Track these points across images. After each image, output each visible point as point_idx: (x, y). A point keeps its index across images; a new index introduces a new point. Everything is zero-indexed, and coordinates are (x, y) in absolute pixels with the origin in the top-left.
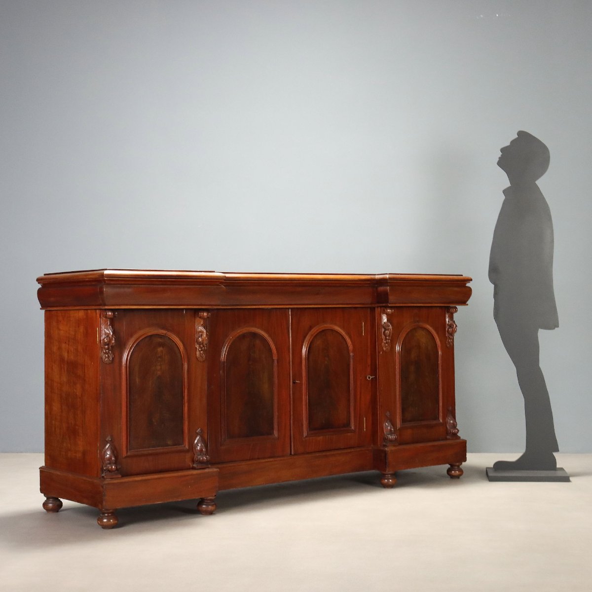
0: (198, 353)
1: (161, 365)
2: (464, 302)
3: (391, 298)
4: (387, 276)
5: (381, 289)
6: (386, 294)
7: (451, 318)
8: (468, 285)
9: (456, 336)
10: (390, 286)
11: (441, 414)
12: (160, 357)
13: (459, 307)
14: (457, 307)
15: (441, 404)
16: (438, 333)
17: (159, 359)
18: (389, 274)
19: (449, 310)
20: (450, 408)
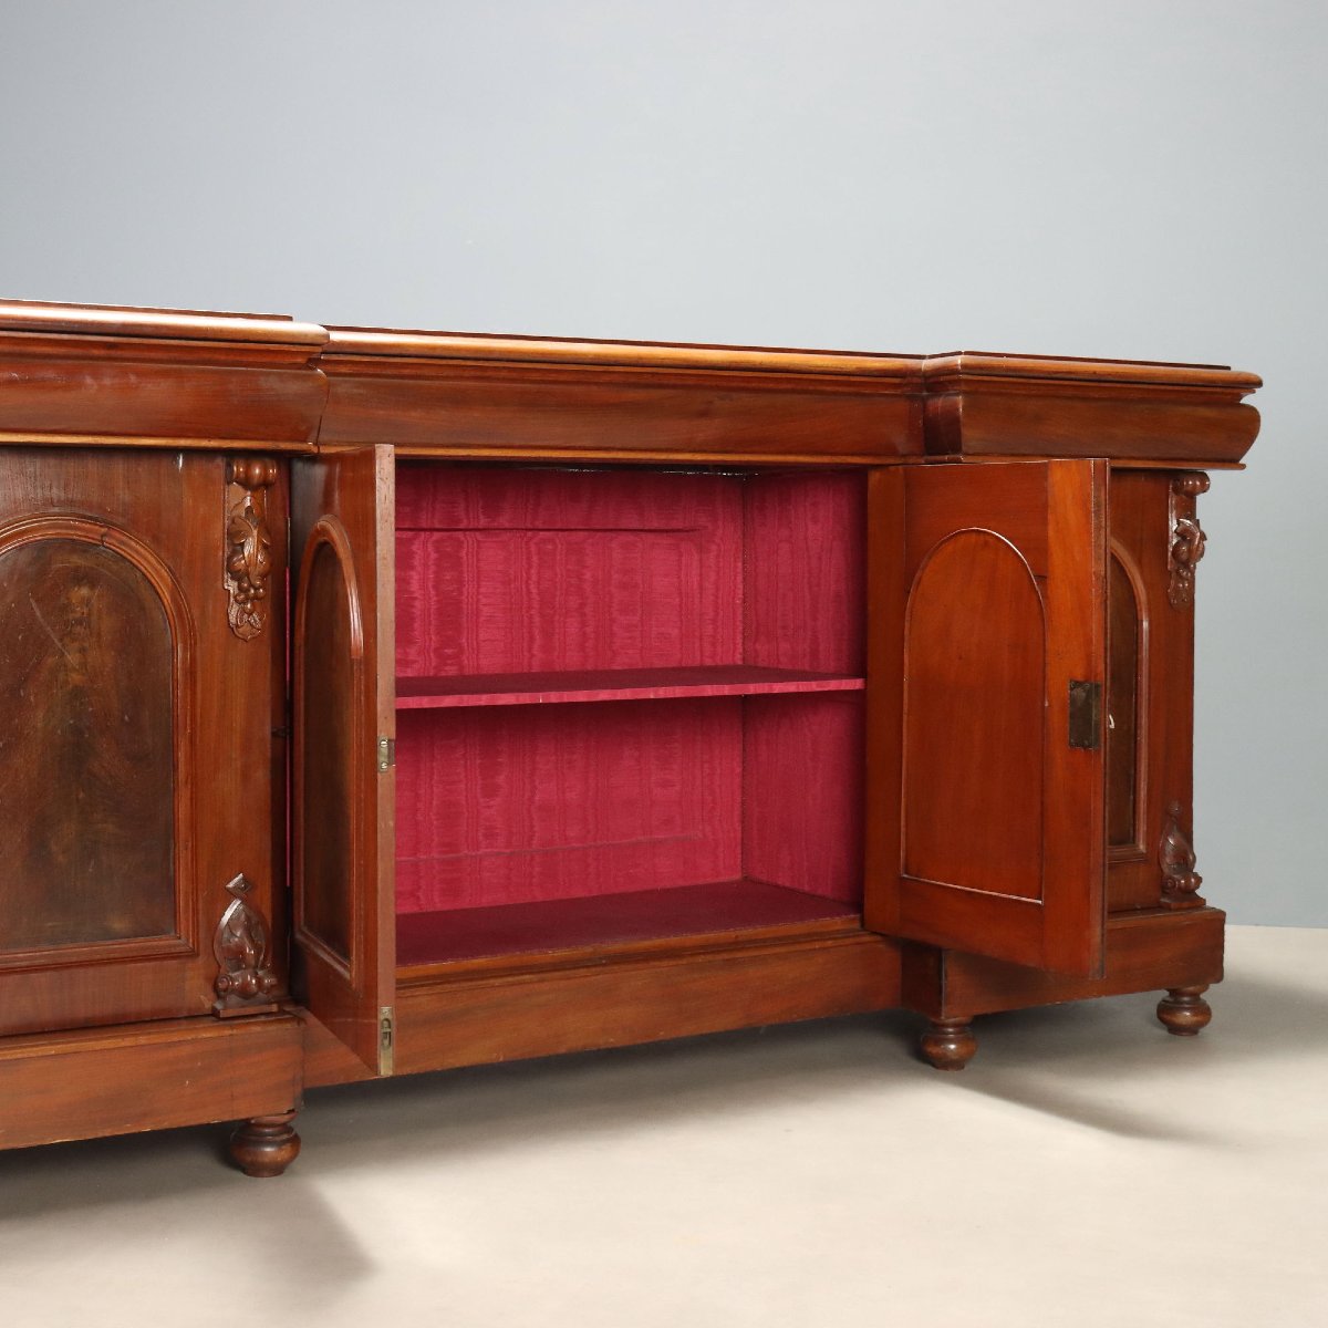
0: (234, 611)
1: (82, 651)
2: (1232, 461)
3: (971, 436)
4: (959, 360)
5: (939, 403)
6: (953, 422)
7: (1188, 510)
8: (1247, 400)
9: (1203, 570)
10: (965, 393)
11: (1142, 828)
12: (79, 622)
13: (1215, 475)
14: (1211, 473)
15: (1143, 794)
16: (1139, 563)
17: (78, 629)
18: (967, 353)
19: (1181, 484)
20: (1176, 808)
